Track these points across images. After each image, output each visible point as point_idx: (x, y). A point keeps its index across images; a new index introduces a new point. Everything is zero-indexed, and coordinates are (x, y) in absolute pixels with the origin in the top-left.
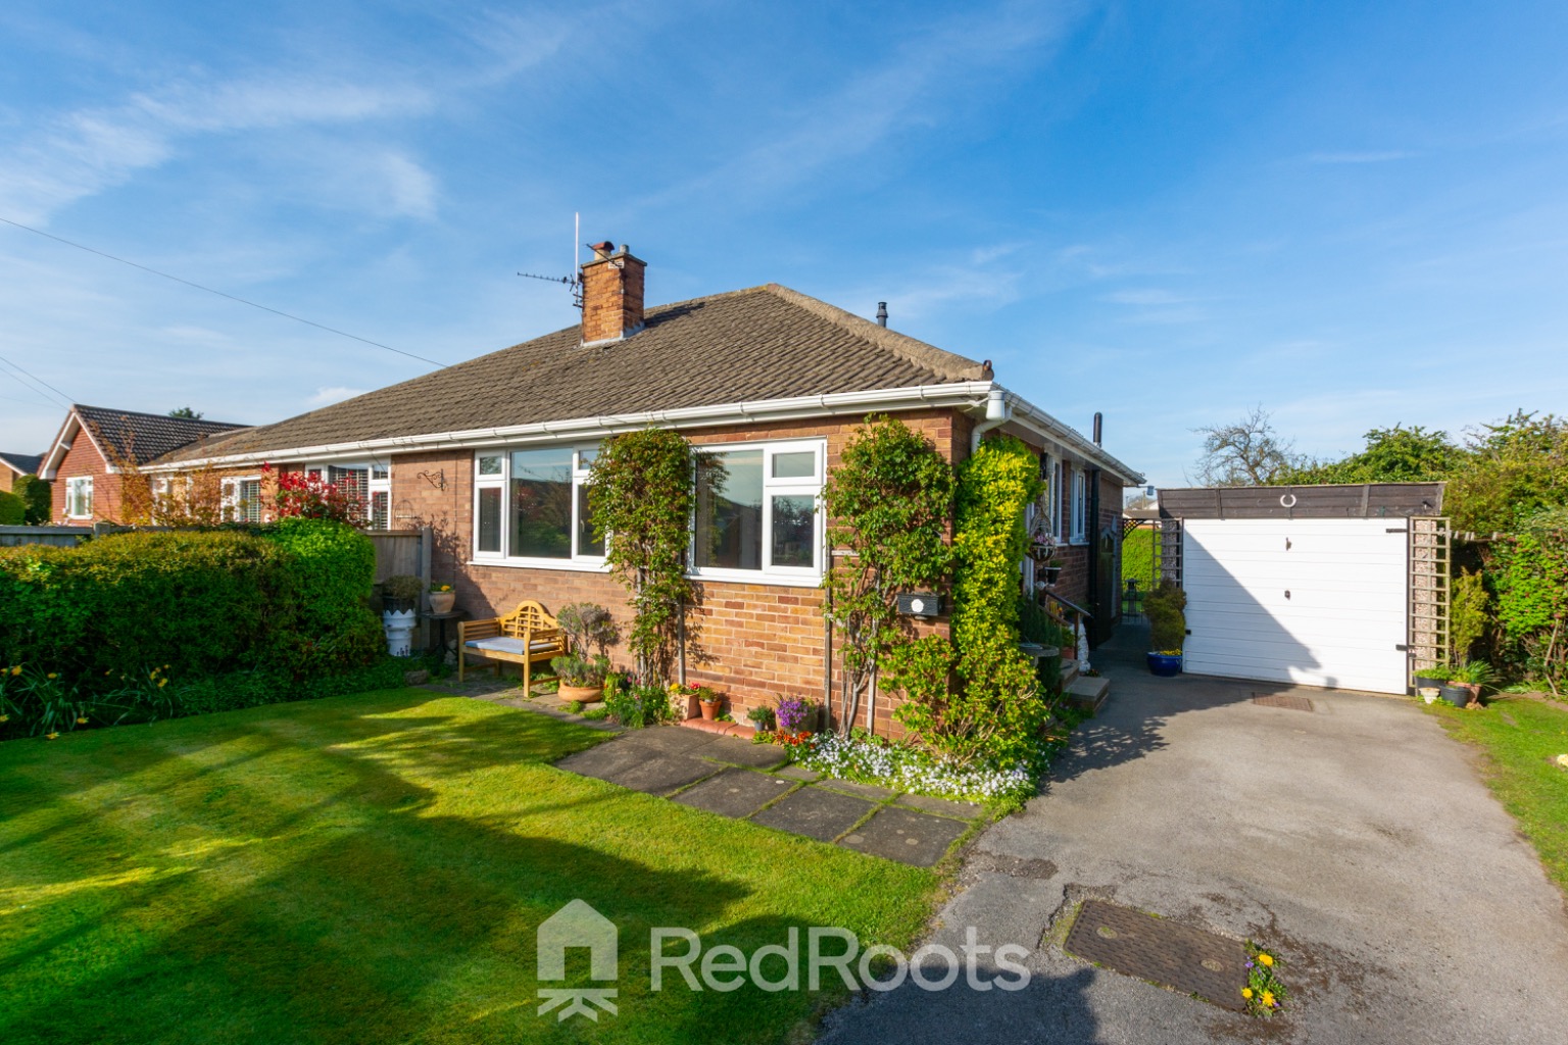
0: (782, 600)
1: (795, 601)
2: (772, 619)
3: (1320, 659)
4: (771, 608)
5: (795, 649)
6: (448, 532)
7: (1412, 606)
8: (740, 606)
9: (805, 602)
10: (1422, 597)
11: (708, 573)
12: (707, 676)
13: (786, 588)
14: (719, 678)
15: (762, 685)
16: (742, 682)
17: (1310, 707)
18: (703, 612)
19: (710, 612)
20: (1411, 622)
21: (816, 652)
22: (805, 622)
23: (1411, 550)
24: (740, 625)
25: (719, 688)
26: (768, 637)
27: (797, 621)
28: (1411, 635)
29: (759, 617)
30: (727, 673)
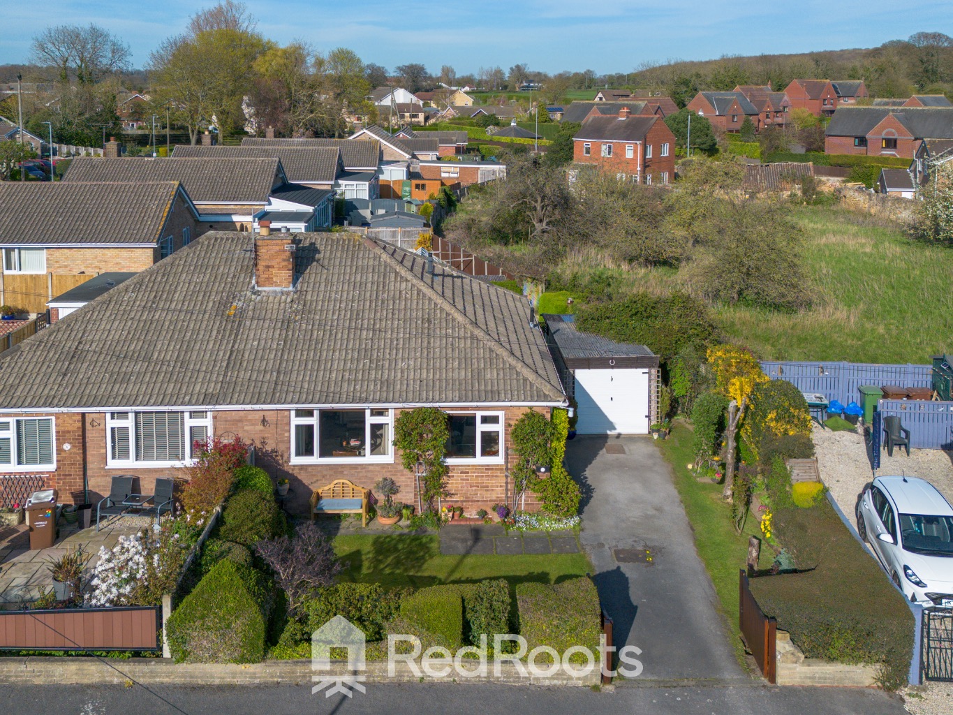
0: (486, 469)
1: (492, 469)
2: (482, 476)
3: (616, 426)
4: (482, 473)
5: (492, 486)
6: (268, 448)
7: (649, 402)
8: (468, 473)
9: (496, 469)
10: (653, 398)
11: (451, 461)
12: (452, 501)
13: (488, 465)
14: (458, 501)
15: (478, 501)
16: (468, 501)
17: (622, 451)
18: (449, 477)
19: (453, 476)
20: (649, 407)
21: (501, 486)
22: (496, 476)
23: (650, 381)
24: (468, 480)
25: (459, 504)
26: (481, 483)
27: (493, 476)
28: (649, 412)
29: (476, 476)
30: (462, 499)
